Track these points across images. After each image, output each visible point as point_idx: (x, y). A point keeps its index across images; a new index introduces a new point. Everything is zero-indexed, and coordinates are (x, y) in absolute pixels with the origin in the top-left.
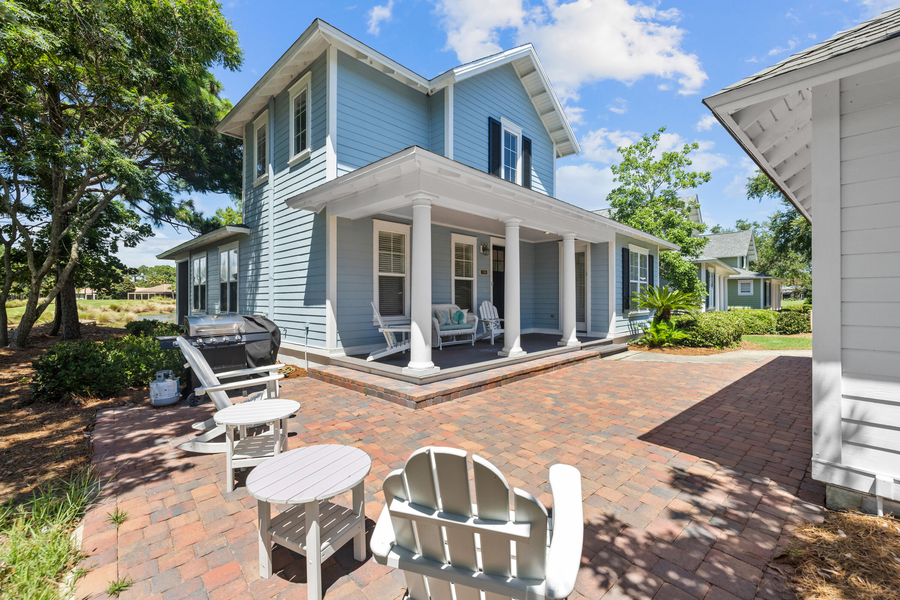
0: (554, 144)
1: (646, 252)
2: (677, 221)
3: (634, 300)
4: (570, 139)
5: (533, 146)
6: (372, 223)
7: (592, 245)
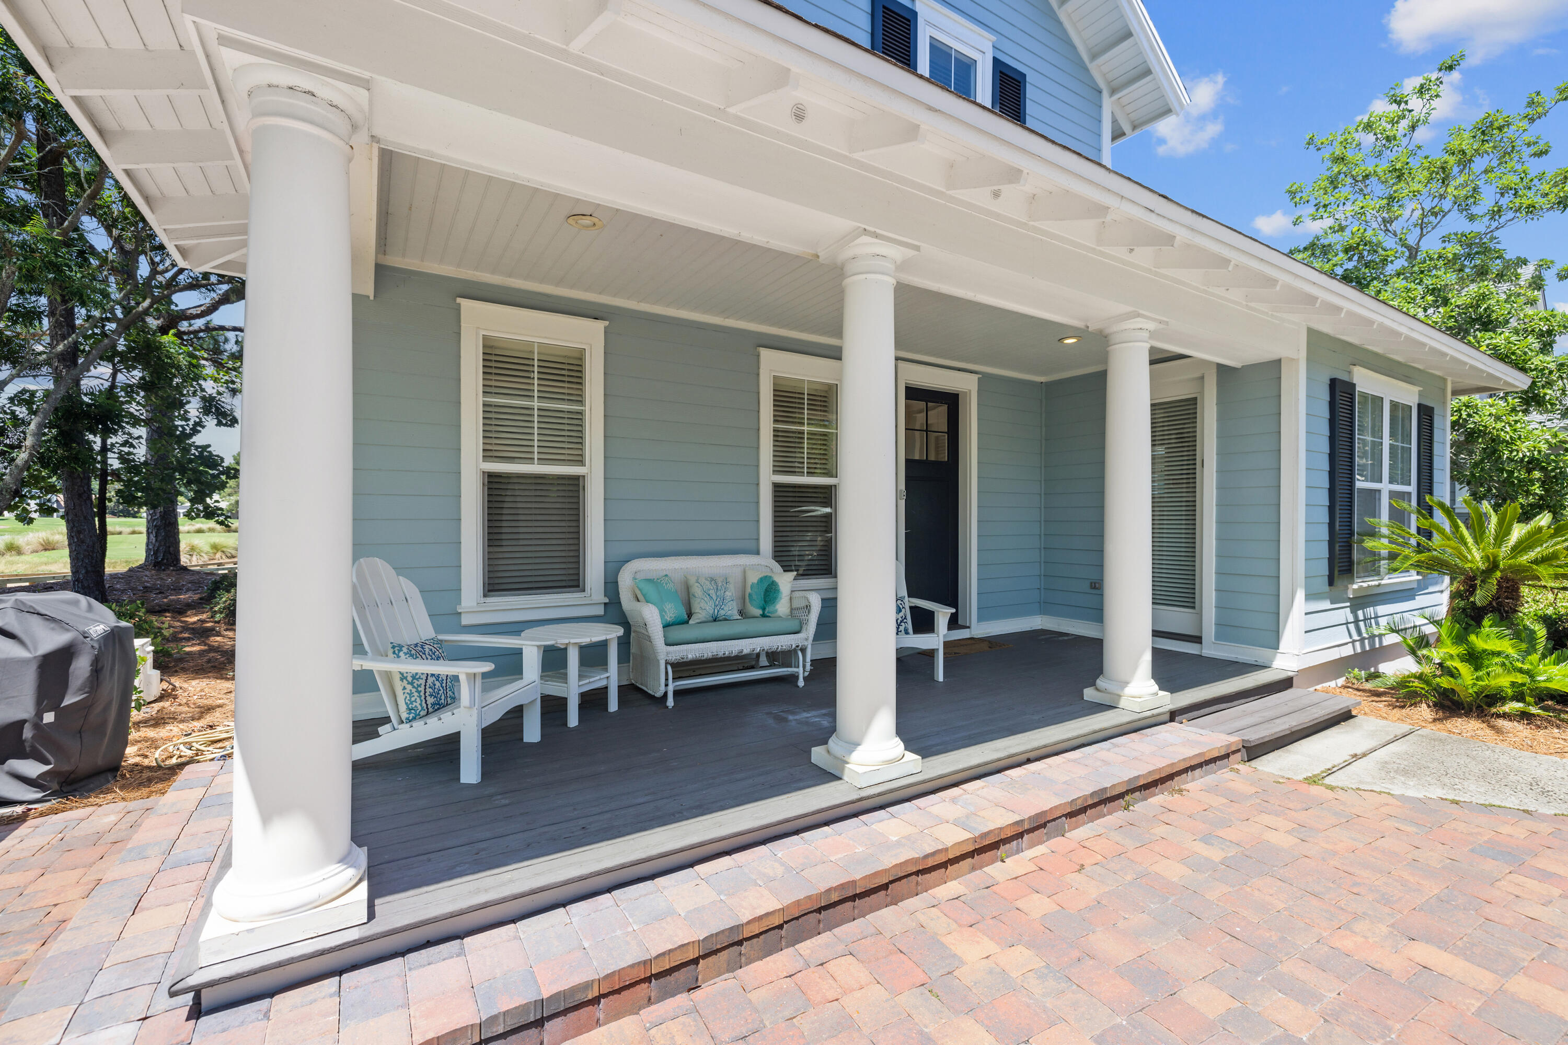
0: (1105, 94)
1: (1409, 395)
2: (1499, 312)
3: (1369, 544)
4: (1156, 68)
5: (1031, 93)
6: (458, 309)
7: (1223, 371)
